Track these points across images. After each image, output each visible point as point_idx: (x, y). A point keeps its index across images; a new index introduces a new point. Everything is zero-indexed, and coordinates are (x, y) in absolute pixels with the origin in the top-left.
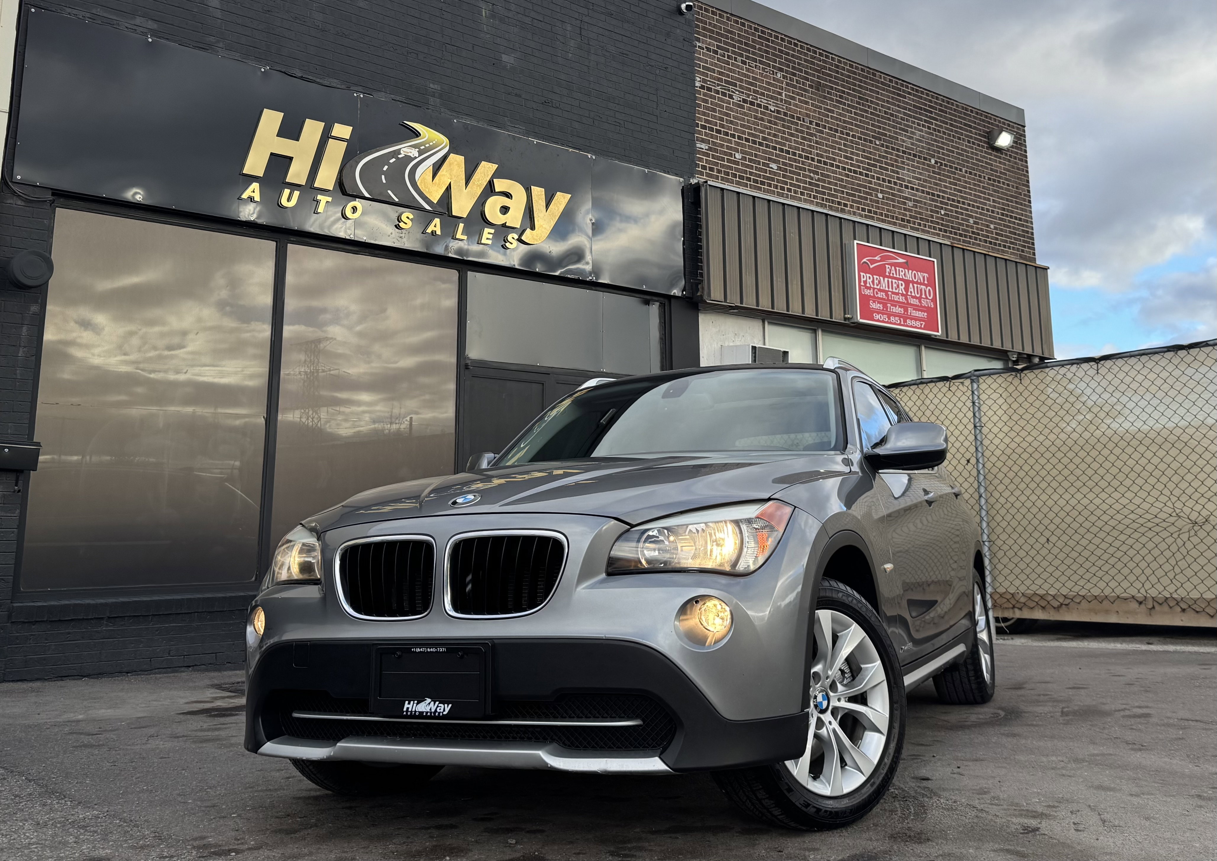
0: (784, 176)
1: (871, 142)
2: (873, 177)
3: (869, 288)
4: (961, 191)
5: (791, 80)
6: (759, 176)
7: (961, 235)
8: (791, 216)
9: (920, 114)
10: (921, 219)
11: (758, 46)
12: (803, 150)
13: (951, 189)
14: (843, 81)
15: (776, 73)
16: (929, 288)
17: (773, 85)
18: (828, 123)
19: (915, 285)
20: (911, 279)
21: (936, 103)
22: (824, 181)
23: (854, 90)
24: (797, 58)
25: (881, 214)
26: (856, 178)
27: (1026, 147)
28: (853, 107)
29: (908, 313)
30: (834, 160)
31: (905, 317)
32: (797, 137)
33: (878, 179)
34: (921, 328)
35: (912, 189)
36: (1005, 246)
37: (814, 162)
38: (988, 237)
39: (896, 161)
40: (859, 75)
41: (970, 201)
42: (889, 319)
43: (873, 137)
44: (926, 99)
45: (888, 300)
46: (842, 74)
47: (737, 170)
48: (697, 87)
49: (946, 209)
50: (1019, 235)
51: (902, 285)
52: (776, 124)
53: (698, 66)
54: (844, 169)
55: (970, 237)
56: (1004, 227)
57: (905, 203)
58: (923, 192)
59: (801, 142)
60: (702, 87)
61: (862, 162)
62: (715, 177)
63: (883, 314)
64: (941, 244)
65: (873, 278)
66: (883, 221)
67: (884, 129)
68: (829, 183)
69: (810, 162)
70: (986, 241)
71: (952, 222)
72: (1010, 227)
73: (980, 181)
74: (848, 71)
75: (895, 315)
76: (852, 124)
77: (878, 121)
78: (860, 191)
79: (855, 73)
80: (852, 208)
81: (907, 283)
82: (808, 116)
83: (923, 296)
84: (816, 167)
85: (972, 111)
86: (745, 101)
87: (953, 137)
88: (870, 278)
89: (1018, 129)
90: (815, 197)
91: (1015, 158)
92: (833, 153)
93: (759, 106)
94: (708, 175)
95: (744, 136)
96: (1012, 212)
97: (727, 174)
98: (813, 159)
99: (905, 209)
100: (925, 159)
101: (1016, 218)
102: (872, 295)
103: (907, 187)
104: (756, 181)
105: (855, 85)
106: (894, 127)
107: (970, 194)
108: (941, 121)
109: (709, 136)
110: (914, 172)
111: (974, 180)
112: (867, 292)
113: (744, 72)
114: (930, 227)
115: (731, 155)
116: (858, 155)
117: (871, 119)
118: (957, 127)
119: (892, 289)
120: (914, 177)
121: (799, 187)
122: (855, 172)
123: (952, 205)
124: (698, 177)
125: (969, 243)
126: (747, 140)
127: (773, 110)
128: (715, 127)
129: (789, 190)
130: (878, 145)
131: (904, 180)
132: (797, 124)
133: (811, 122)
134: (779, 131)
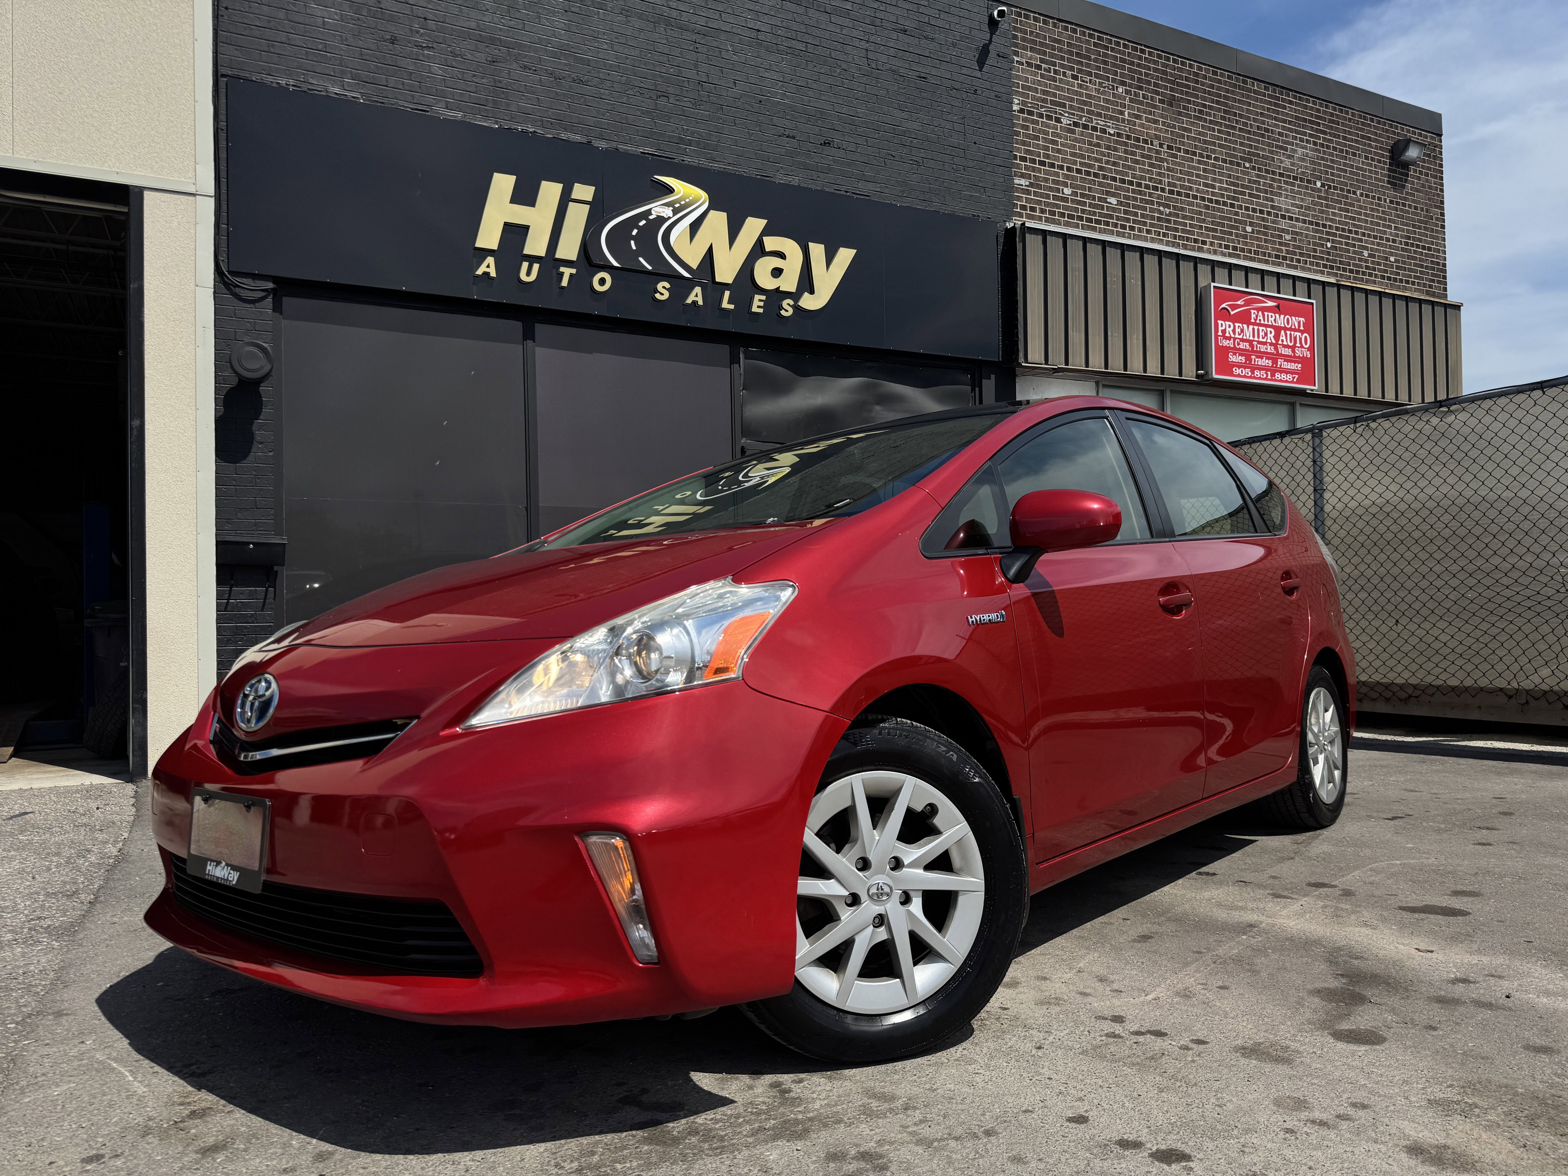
0: (1126, 212)
1: (1238, 164)
2: (1240, 207)
3: (1229, 338)
4: (1354, 219)
5: (1136, 95)
6: (1094, 214)
7: (1351, 271)
8: (1132, 258)
9: (1304, 127)
10: (1301, 254)
11: (1093, 57)
12: (1150, 179)
13: (1341, 216)
14: (1204, 91)
15: (1117, 87)
16: (1305, 334)
17: (1112, 103)
18: (1184, 146)
19: (1288, 332)
20: (1283, 325)
21: (1325, 113)
22: (1177, 216)
23: (1218, 102)
24: (1145, 67)
25: (1250, 251)
26: (1219, 210)
27: (1441, 160)
28: (1217, 123)
29: (1277, 365)
30: (1191, 189)
31: (1274, 370)
32: (1144, 164)
33: (1247, 209)
34: (1292, 382)
35: (1291, 218)
36: (1407, 282)
37: (1164, 192)
38: (1386, 271)
39: (1271, 186)
40: (1225, 83)
41: (1365, 230)
42: (1253, 373)
43: (1242, 158)
44: (1312, 109)
45: (1253, 351)
46: (1203, 84)
47: (1066, 208)
48: (1015, 111)
49: (1333, 241)
50: (1427, 267)
51: (1271, 332)
52: (1116, 149)
53: (1016, 85)
54: (1203, 199)
55: (1364, 273)
56: (1408, 259)
57: (1280, 237)
58: (1304, 221)
59: (1148, 170)
60: (1021, 111)
61: (1226, 190)
62: (1037, 218)
63: (1245, 368)
64: (1323, 283)
65: (1234, 326)
66: (1252, 259)
67: (1256, 148)
68: (1185, 217)
69: (1159, 193)
70: (1383, 277)
71: (1341, 257)
72: (1415, 259)
73: (1379, 205)
74: (1211, 79)
75: (1261, 368)
76: (1214, 144)
77: (1249, 139)
78: (1223, 225)
79: (1219, 81)
80: (1212, 246)
81: (1278, 330)
82: (1158, 137)
83: (1298, 345)
84: (1166, 198)
85: (1372, 120)
86: (1076, 124)
87: (1346, 154)
88: (1230, 326)
89: (1432, 138)
90: (1164, 235)
91: (1427, 175)
92: (1189, 181)
93: (1095, 129)
94: (1030, 217)
95: (1075, 167)
96: (1420, 240)
97: (1053, 213)
98: (1163, 190)
99: (1281, 244)
100: (1309, 181)
101: (1424, 248)
102: (1232, 346)
103: (1283, 217)
104: (1090, 220)
105: (1219, 96)
106: (1269, 145)
107: (1366, 222)
108: (1331, 135)
109: (1031, 169)
110: (1294, 198)
111: (1372, 203)
112: (1226, 343)
113: (1076, 89)
114: (1312, 263)
115: (1058, 190)
116: (1221, 181)
117: (1240, 137)
118: (1352, 140)
119: (1258, 337)
120: (1293, 205)
121: (1145, 224)
122: (1217, 202)
123: (1341, 236)
124: (1015, 220)
125: (1362, 280)
126: (1079, 171)
127: (1112, 132)
128: (1037, 159)
129: (1132, 228)
130: (1248, 168)
131: (1280, 209)
132: (1143, 148)
133: (1161, 145)
134: (1120, 158)
